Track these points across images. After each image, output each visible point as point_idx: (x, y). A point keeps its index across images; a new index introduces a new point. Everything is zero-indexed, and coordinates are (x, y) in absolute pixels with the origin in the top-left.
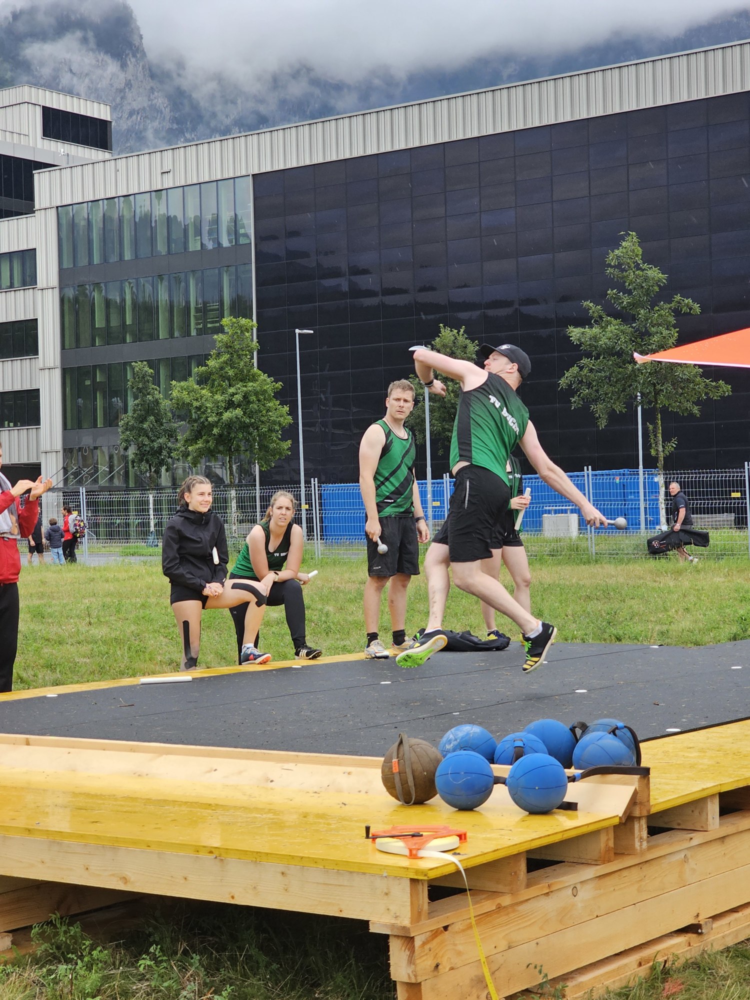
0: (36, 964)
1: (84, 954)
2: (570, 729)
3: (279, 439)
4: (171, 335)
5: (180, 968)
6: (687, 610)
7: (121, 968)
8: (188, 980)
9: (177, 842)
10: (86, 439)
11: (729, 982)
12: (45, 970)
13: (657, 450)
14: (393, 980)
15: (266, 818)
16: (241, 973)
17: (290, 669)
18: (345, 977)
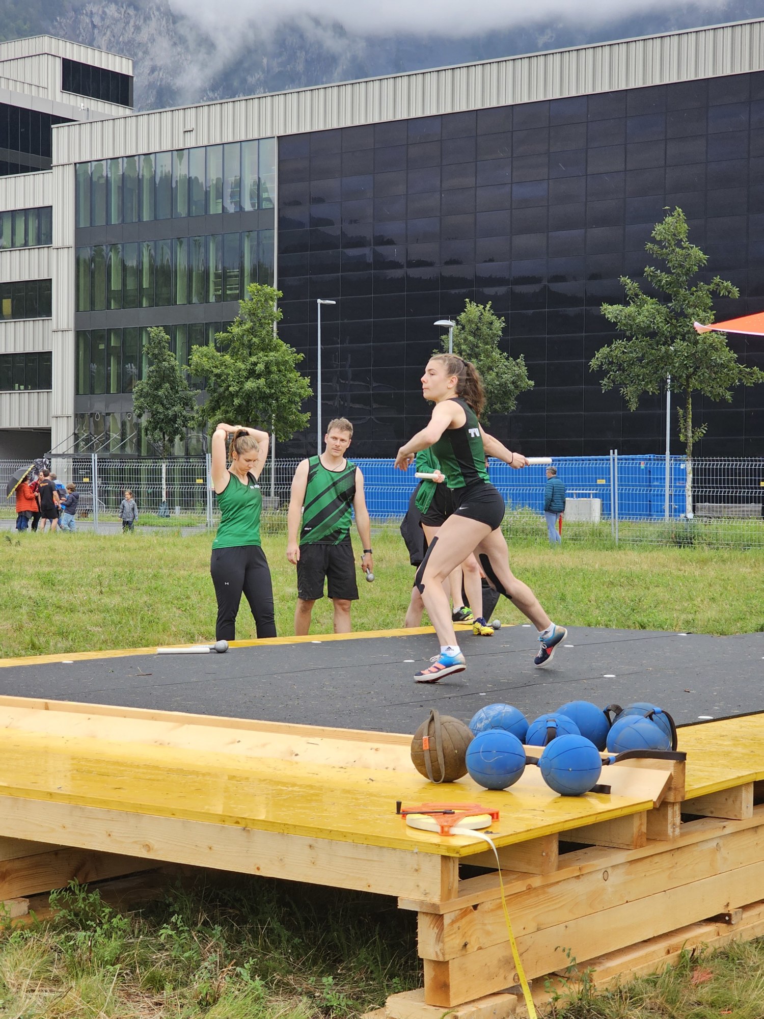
0: (54, 930)
1: (103, 921)
2: (604, 712)
3: (299, 411)
4: (190, 302)
5: (200, 939)
6: (713, 599)
7: (141, 937)
8: (209, 951)
9: (203, 811)
10: (99, 405)
11: (759, 972)
12: (63, 936)
13: (686, 435)
14: (420, 957)
15: (292, 791)
16: (263, 946)
17: (310, 644)
18: (369, 954)
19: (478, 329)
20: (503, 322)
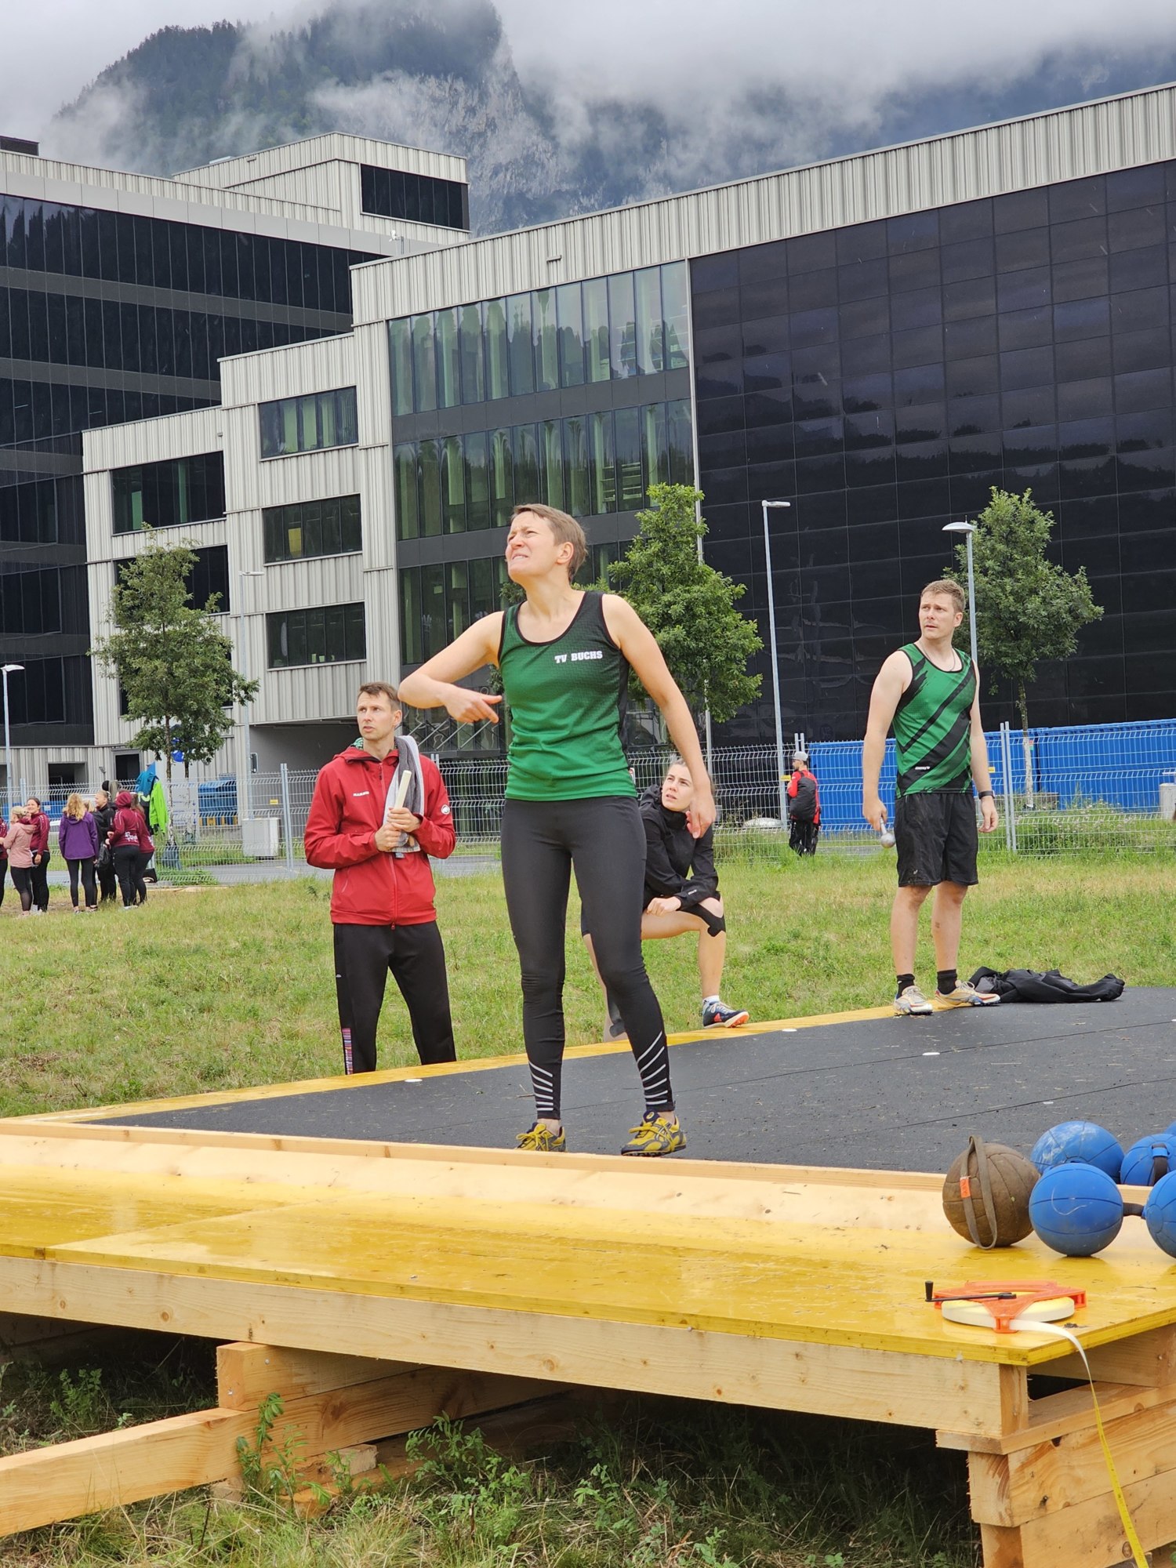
0: (416, 1493)
1: (489, 1478)
3: (743, 673)
5: (637, 1500)
7: (547, 1500)
8: (650, 1519)
12: (430, 1501)
14: (976, 1521)
15: (764, 1270)
16: (732, 1507)
17: (780, 1033)
18: (896, 1516)
19: (1012, 532)
20: (1051, 518)
